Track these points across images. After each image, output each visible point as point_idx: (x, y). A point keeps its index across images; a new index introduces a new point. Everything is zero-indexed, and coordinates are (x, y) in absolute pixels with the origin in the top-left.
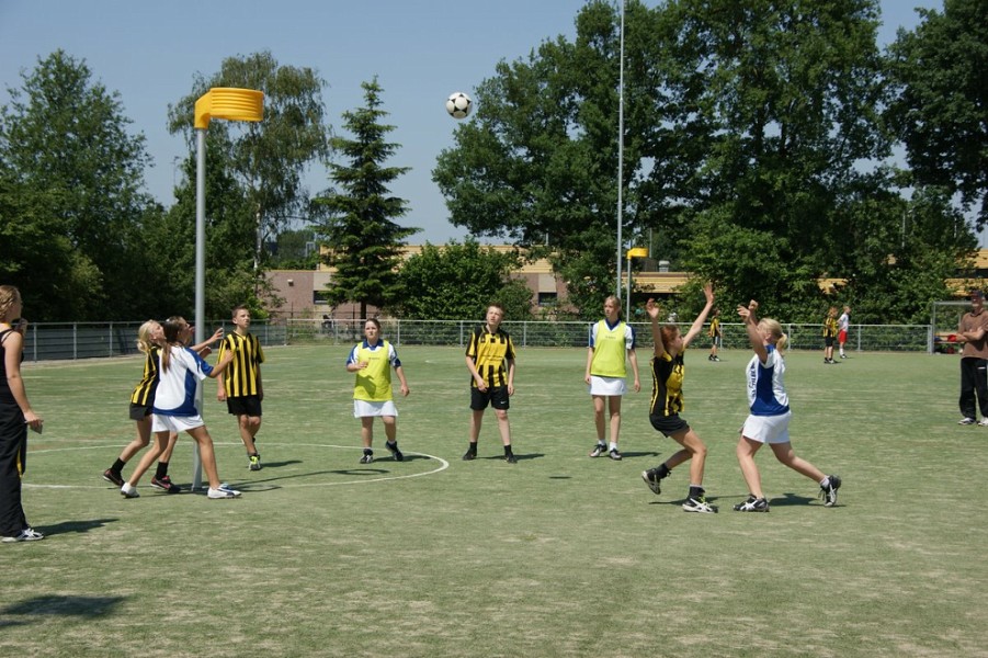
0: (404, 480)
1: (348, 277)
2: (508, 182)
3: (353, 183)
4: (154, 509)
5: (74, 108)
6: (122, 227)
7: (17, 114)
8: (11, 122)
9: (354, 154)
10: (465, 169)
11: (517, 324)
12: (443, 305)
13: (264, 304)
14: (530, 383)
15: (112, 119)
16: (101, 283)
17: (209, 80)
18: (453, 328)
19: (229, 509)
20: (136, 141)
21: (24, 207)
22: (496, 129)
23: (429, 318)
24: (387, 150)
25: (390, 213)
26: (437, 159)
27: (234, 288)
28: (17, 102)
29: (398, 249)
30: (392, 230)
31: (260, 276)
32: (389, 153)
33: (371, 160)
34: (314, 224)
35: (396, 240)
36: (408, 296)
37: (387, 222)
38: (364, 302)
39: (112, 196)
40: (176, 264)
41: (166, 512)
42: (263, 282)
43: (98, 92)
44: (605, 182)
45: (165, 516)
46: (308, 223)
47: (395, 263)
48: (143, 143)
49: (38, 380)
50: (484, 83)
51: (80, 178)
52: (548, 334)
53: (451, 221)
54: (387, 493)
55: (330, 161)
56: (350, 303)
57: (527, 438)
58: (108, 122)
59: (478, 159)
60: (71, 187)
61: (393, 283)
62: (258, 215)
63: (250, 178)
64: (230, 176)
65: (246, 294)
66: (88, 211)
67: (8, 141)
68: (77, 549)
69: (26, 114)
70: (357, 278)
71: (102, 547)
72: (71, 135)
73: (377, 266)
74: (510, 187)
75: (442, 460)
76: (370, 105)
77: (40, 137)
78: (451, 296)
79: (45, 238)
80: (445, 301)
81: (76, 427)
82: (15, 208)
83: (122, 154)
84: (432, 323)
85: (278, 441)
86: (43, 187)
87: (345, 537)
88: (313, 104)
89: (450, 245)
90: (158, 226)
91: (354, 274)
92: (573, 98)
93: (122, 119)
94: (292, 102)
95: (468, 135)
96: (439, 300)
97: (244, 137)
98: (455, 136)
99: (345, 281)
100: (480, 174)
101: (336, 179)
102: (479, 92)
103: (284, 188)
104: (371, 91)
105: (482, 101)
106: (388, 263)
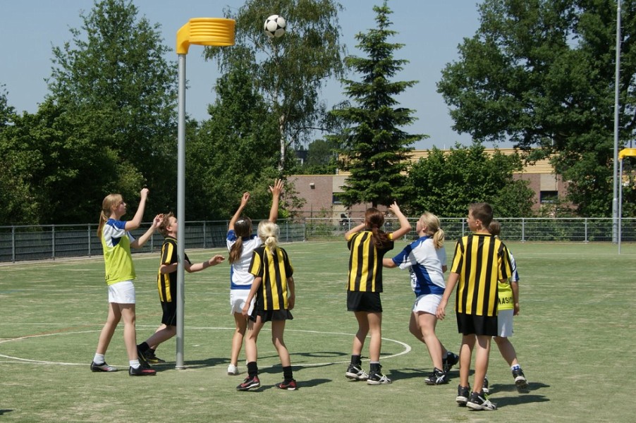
1: (360, 180)
2: (508, 90)
3: (365, 96)
4: (138, 385)
5: (124, 42)
7: (79, 49)
8: (73, 55)
9: (366, 71)
10: (468, 80)
11: (518, 221)
12: (447, 204)
15: (155, 48)
18: (457, 225)
19: (201, 386)
20: (175, 67)
21: (82, 125)
22: (498, 42)
24: (396, 65)
25: (399, 122)
26: (442, 72)
27: (259, 191)
28: (78, 39)
29: (406, 154)
30: (400, 136)
32: (397, 69)
33: (381, 75)
34: (331, 134)
35: (405, 146)
36: (415, 195)
37: (396, 130)
38: (375, 202)
39: (154, 114)
40: (209, 171)
41: (147, 387)
43: (143, 25)
44: (604, 87)
45: (145, 391)
46: (326, 133)
51: (129, 100)
52: (548, 230)
53: (455, 128)
55: (344, 78)
56: (362, 203)
58: (152, 51)
59: (480, 70)
61: (401, 185)
62: (281, 127)
64: (256, 93)
66: (134, 128)
67: (71, 72)
68: (63, 418)
69: (86, 49)
70: (368, 181)
71: (83, 417)
72: (121, 64)
73: (387, 170)
74: (510, 95)
75: (406, 345)
76: (381, 26)
77: (96, 66)
78: (456, 196)
79: (97, 150)
80: (449, 200)
82: (72, 126)
83: (162, 78)
87: (293, 414)
88: (330, 27)
89: (455, 149)
91: (365, 177)
92: (573, 10)
93: (163, 48)
94: (311, 27)
95: (471, 49)
96: (443, 199)
97: (269, 59)
98: (458, 50)
99: (357, 184)
100: (483, 84)
101: (350, 93)
102: (481, 9)
103: (304, 103)
104: (381, 14)
105: (484, 17)
106: (397, 167)
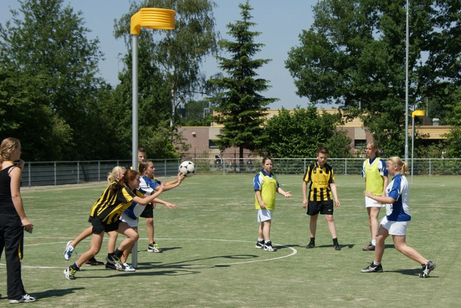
0: (268, 261)
1: (231, 131)
2: (334, 68)
3: (234, 69)
5: (53, 22)
6: (85, 99)
7: (16, 26)
8: (12, 32)
9: (234, 51)
10: (306, 59)
11: (341, 160)
12: (293, 149)
13: (177, 149)
14: (349, 198)
15: (77, 29)
16: (72, 136)
17: (140, 4)
18: (300, 163)
19: (155, 281)
20: (94, 44)
21: (21, 87)
22: (326, 33)
23: (283, 157)
24: (256, 48)
25: (258, 89)
26: (288, 53)
27: (158, 138)
28: (16, 19)
29: (263, 112)
30: (259, 100)
31: (175, 131)
32: (257, 50)
33: (245, 54)
34: (209, 97)
35: (262, 107)
36: (270, 142)
37: (255, 94)
38: (242, 147)
39: (78, 79)
40: (120, 123)
42: (176, 135)
44: (397, 67)
45: (114, 286)
46: (205, 96)
47: (262, 122)
48: (98, 45)
49: (32, 199)
50: (318, 4)
51: (57, 68)
53: (297, 93)
54: (257, 270)
55: (219, 56)
56: (232, 148)
57: (347, 234)
58: (75, 31)
59: (315, 53)
60: (51, 74)
61: (260, 134)
62: (172, 91)
63: (167, 67)
64: (154, 66)
65: (165, 142)
66: (62, 89)
67: (11, 44)
69: (22, 27)
70: (237, 131)
72: (51, 40)
73: (250, 123)
74: (335, 71)
75: (293, 249)
76: (244, 19)
77: (31, 41)
78: (299, 143)
79: (35, 107)
80: (294, 146)
81: (56, 229)
82: (15, 88)
83: (84, 52)
84: (285, 160)
85: (187, 237)
86: (33, 74)
87: (231, 299)
88: (207, 18)
89: (297, 109)
90: (108, 98)
91: (235, 129)
92: (376, 13)
93: (84, 29)
94: (194, 17)
95: (308, 38)
96: (291, 145)
97: (163, 40)
98: (300, 38)
99: (229, 133)
100: (316, 63)
101: (223, 67)
102: (315, 10)
103: (189, 73)
104: (245, 10)
105: (317, 16)
106: (257, 122)
